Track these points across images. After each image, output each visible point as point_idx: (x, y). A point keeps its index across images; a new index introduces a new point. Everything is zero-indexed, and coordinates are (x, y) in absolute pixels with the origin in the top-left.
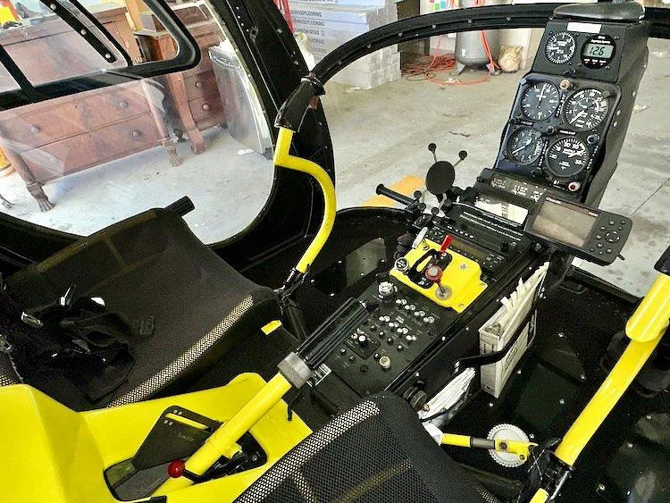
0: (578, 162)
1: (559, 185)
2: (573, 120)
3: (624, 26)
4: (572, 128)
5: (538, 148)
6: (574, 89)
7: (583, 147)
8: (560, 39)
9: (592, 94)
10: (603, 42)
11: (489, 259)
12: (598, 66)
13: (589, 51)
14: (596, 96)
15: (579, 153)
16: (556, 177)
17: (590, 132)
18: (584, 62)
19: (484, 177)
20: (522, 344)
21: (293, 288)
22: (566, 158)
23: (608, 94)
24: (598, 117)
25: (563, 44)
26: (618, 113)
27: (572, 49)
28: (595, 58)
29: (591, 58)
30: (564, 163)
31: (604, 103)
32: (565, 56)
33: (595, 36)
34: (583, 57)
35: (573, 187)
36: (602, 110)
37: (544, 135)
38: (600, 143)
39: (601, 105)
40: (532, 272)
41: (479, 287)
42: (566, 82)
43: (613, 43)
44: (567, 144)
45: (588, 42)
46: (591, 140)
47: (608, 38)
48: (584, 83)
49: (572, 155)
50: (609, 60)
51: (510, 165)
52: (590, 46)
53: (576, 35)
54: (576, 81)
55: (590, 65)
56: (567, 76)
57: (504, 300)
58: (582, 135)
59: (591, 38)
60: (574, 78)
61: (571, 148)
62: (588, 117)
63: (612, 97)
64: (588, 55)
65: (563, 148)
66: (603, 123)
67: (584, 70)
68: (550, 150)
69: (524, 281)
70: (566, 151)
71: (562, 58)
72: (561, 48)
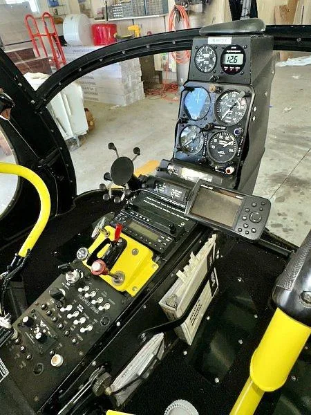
0: (231, 150)
1: (219, 169)
2: (223, 117)
3: (249, 38)
4: (223, 123)
5: (202, 141)
6: (221, 92)
7: (233, 139)
8: (204, 52)
9: (234, 95)
10: (235, 51)
11: (160, 241)
12: (234, 72)
13: (227, 59)
14: (237, 97)
15: (230, 143)
16: (216, 163)
17: (236, 126)
18: (224, 69)
19: (162, 167)
20: (207, 297)
21: (14, 272)
22: (221, 148)
23: (244, 94)
24: (240, 114)
25: (207, 56)
26: (255, 109)
27: (214, 59)
28: (232, 66)
29: (229, 66)
30: (221, 152)
31: (244, 102)
32: (210, 66)
33: (229, 47)
34: (223, 65)
35: (229, 171)
36: (242, 108)
37: (202, 130)
38: (245, 134)
39: (242, 104)
40: (202, 245)
41: (152, 268)
42: (212, 86)
43: (243, 52)
44: (221, 137)
45: (224, 53)
46: (237, 132)
47: (239, 48)
48: (227, 87)
49: (225, 145)
50: (242, 66)
51: (183, 155)
52: (227, 55)
53: (215, 48)
54: (221, 85)
55: (228, 72)
56: (213, 81)
57: (179, 274)
58: (230, 128)
59: (226, 49)
60: (219, 83)
61: (224, 140)
62: (234, 114)
63: (248, 96)
64: (227, 63)
65: (219, 140)
66: (245, 118)
67: (226, 76)
68: (210, 142)
69: (195, 254)
70: (221, 143)
71: (208, 68)
72: (207, 59)
